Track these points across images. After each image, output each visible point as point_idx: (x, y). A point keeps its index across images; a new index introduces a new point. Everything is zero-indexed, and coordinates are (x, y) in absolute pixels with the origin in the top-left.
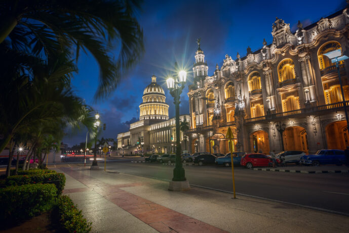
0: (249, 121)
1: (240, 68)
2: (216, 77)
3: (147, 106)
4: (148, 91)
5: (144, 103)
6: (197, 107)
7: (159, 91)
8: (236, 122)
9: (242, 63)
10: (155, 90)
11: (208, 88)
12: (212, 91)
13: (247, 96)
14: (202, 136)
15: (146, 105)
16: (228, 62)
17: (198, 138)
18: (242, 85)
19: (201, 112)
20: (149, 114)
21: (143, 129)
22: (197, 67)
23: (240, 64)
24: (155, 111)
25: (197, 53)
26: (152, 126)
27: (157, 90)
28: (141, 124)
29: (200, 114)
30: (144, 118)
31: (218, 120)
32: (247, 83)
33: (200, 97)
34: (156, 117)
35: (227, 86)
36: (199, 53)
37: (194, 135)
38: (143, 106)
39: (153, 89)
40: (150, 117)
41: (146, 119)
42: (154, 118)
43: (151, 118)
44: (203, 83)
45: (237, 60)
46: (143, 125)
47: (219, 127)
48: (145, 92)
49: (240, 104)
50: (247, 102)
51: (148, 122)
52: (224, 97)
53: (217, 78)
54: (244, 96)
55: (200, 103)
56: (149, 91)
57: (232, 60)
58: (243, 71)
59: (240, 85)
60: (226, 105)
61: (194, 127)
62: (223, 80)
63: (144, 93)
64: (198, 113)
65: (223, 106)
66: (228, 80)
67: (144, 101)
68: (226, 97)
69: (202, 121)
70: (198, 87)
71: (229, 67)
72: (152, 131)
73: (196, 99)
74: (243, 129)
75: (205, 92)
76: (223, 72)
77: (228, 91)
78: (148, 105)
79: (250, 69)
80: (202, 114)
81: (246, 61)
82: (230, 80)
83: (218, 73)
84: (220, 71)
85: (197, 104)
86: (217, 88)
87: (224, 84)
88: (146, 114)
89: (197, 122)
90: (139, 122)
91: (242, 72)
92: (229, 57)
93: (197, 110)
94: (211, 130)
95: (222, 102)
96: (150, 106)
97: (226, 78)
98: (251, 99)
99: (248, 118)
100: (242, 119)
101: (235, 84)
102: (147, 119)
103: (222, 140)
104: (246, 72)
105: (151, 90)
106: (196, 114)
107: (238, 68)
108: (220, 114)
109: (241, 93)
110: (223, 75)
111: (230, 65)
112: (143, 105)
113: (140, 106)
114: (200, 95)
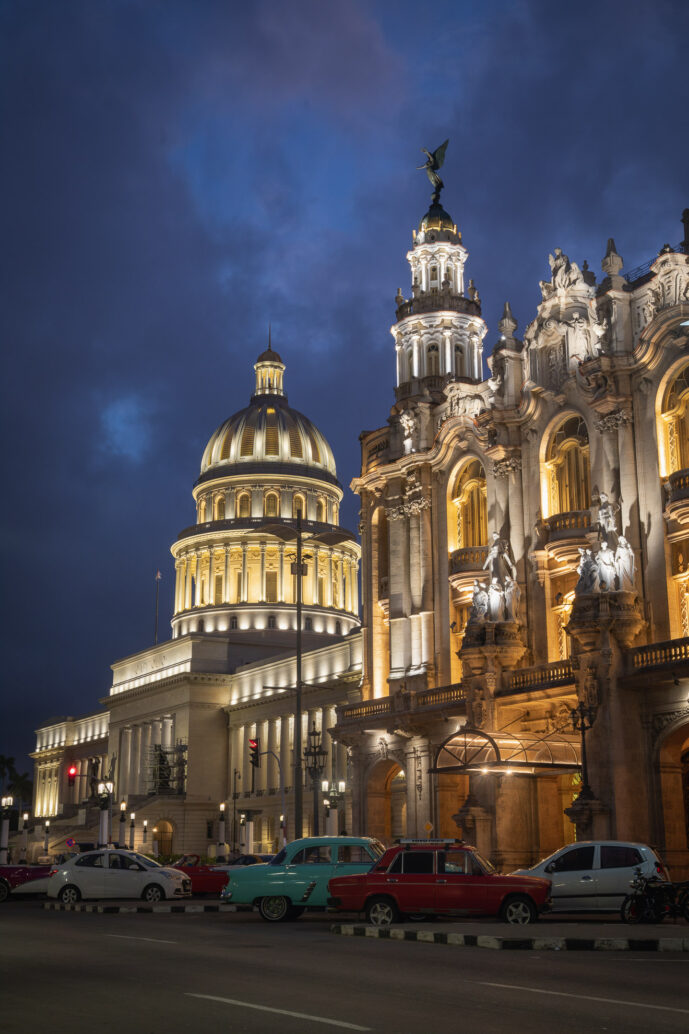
0: (657, 657)
1: (619, 334)
2: (493, 385)
3: (219, 550)
4: (226, 453)
5: (202, 529)
6: (396, 565)
7: (296, 449)
8: (577, 667)
9: (631, 302)
10: (272, 446)
11: (460, 453)
12: (477, 472)
13: (651, 508)
14: (417, 743)
15: (210, 544)
16: (562, 298)
17: (400, 756)
18: (624, 436)
19: (418, 600)
20: (229, 596)
21: (184, 695)
22: (412, 321)
23: (619, 310)
24: (271, 581)
25: (421, 236)
26: (245, 675)
27: (285, 444)
28: (176, 661)
29: (415, 610)
30: (201, 624)
31: (489, 651)
32: (651, 425)
33: (415, 508)
34: (272, 620)
35: (556, 440)
36: (431, 238)
37: (381, 739)
38: (197, 546)
39: (259, 442)
40: (234, 621)
41: (209, 628)
42: (260, 625)
43: (244, 625)
44: (436, 422)
45: (602, 288)
46: (187, 668)
47: (498, 694)
48: (212, 455)
49: (605, 556)
50: (652, 541)
51: (221, 653)
52: (539, 512)
53: (501, 392)
54: (635, 509)
55: (415, 543)
56: (235, 449)
57: (581, 287)
58: (630, 353)
59: (614, 440)
60: (543, 555)
61: (380, 691)
62: (531, 408)
63: (205, 465)
64: (406, 607)
65: (527, 565)
66: (560, 409)
67: (202, 519)
68: (549, 506)
69: (420, 655)
70: (408, 443)
71: (563, 329)
72: (241, 706)
73: (395, 517)
74: (614, 704)
75: (444, 474)
76: (533, 354)
77: (560, 472)
78: (226, 542)
79: (670, 341)
80: (423, 608)
81: (647, 293)
82: (566, 405)
83: (509, 366)
84: (519, 348)
85: (401, 548)
86: (500, 453)
87: (537, 433)
88: (210, 600)
89: (398, 662)
90: (166, 650)
91: (622, 363)
92: (568, 269)
93: (397, 588)
94: (459, 708)
95: (527, 542)
96: (236, 548)
97: (546, 395)
98: (670, 527)
99: (655, 640)
100: (612, 647)
101: (593, 434)
102: (216, 633)
103: (509, 771)
104: (646, 357)
105: (247, 448)
106: (395, 613)
107: (606, 339)
108: (506, 613)
109: (617, 490)
110: (533, 378)
111: (566, 320)
112: (190, 540)
113: (175, 549)
114: (416, 497)
